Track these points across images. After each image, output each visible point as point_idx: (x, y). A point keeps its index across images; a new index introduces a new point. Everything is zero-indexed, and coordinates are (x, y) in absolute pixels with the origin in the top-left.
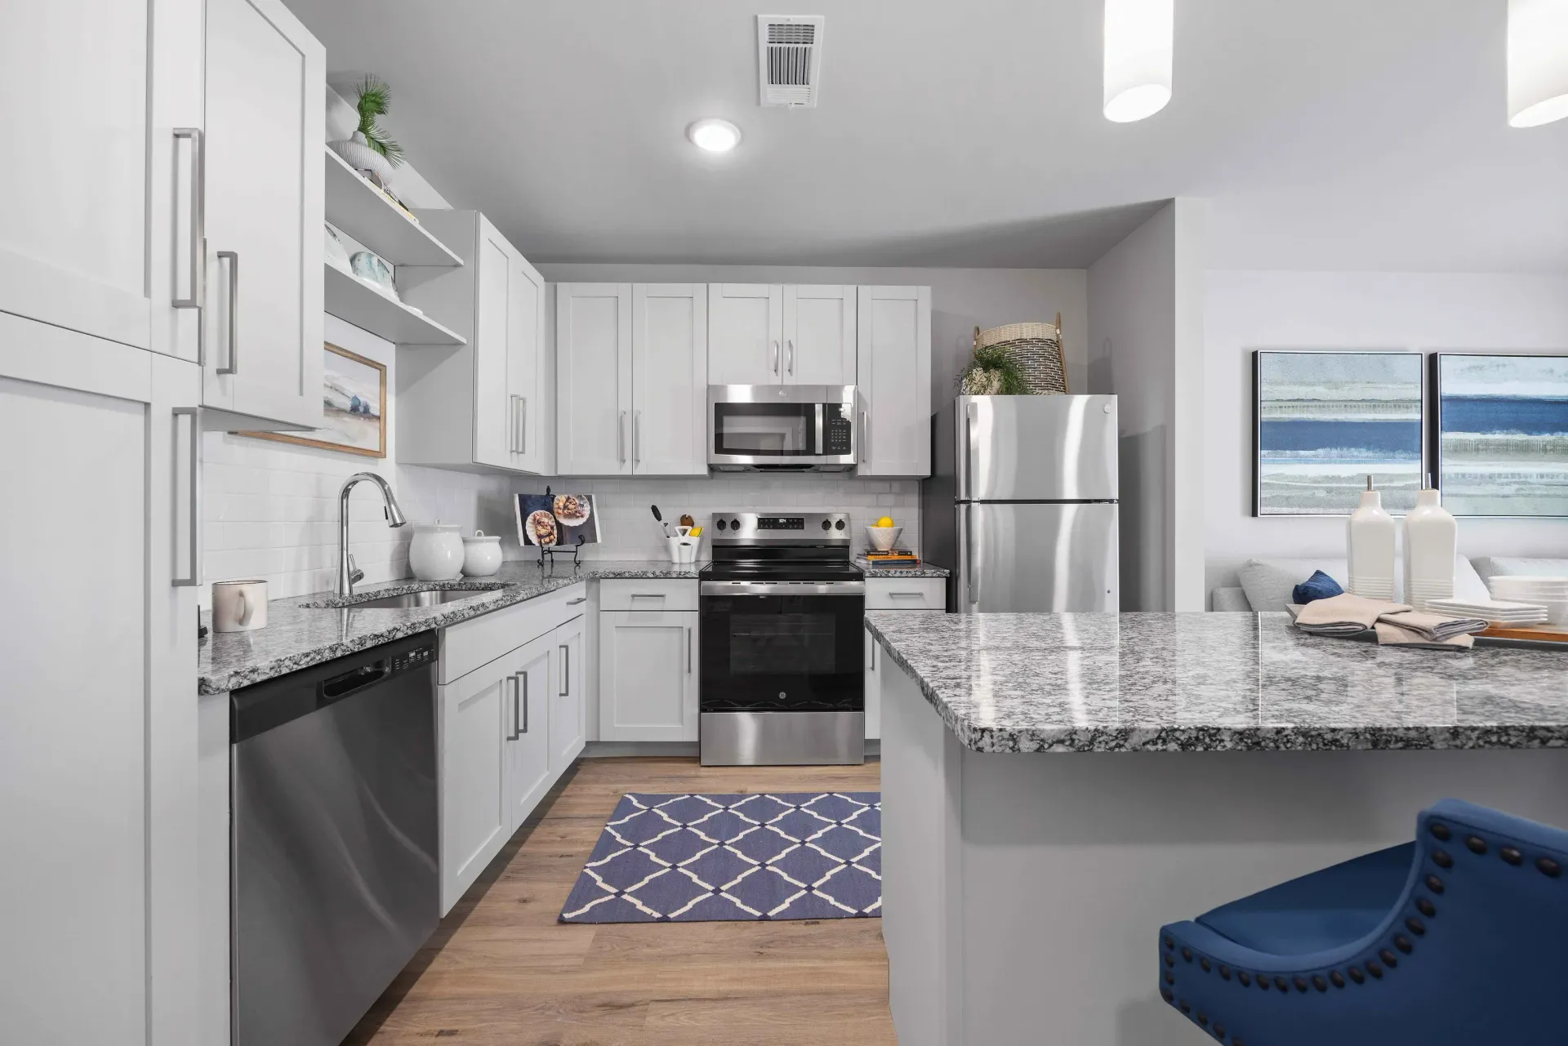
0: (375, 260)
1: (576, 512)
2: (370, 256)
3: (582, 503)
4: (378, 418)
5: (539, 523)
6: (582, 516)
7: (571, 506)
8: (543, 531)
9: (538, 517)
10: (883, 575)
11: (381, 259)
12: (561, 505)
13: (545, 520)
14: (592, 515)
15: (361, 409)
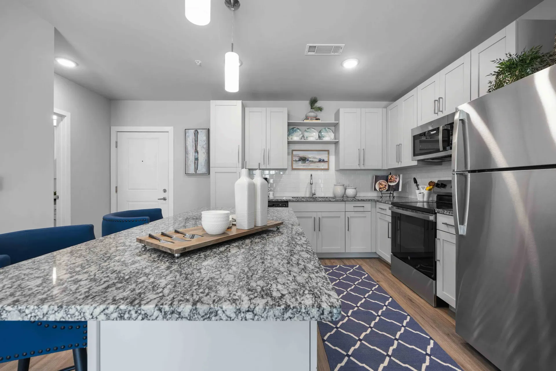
0: (327, 129)
1: (394, 180)
2: (325, 128)
3: (396, 177)
4: (327, 161)
5: (381, 184)
6: (396, 182)
7: (392, 179)
8: (381, 187)
9: (380, 182)
10: (442, 213)
11: (328, 127)
12: (390, 178)
13: (383, 183)
14: (399, 181)
15: (322, 161)
